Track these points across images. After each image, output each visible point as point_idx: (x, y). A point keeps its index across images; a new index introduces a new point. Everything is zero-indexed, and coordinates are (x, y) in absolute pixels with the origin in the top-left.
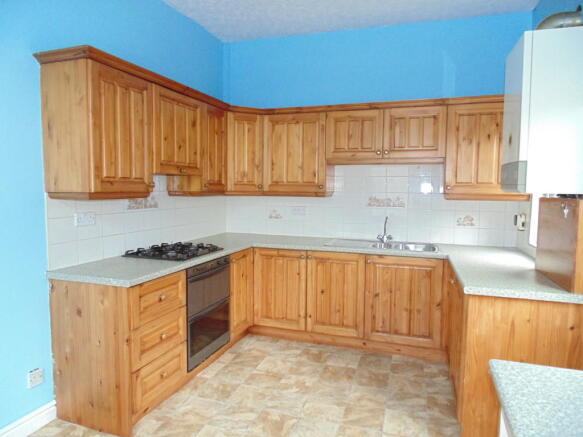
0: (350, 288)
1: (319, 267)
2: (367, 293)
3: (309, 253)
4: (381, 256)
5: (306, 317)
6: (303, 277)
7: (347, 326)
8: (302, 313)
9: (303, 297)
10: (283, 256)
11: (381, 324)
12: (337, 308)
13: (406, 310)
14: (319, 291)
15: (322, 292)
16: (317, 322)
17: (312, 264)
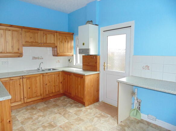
0: (38, 84)
1: (28, 81)
2: (44, 85)
3: (23, 77)
4: (47, 73)
5: (24, 98)
6: (22, 85)
7: (38, 96)
8: (22, 97)
9: (22, 91)
10: (12, 80)
11: (48, 92)
12: (35, 91)
13: (54, 86)
14: (28, 88)
15: (29, 88)
16: (28, 98)
17: (25, 80)
